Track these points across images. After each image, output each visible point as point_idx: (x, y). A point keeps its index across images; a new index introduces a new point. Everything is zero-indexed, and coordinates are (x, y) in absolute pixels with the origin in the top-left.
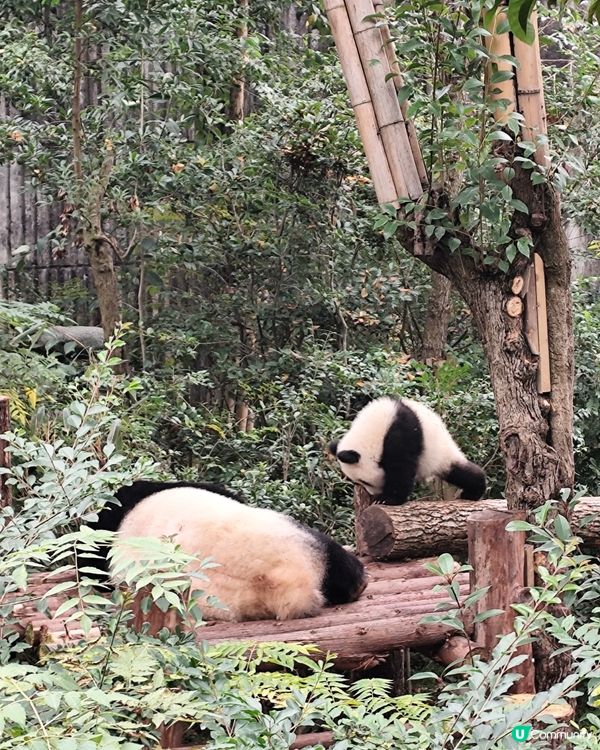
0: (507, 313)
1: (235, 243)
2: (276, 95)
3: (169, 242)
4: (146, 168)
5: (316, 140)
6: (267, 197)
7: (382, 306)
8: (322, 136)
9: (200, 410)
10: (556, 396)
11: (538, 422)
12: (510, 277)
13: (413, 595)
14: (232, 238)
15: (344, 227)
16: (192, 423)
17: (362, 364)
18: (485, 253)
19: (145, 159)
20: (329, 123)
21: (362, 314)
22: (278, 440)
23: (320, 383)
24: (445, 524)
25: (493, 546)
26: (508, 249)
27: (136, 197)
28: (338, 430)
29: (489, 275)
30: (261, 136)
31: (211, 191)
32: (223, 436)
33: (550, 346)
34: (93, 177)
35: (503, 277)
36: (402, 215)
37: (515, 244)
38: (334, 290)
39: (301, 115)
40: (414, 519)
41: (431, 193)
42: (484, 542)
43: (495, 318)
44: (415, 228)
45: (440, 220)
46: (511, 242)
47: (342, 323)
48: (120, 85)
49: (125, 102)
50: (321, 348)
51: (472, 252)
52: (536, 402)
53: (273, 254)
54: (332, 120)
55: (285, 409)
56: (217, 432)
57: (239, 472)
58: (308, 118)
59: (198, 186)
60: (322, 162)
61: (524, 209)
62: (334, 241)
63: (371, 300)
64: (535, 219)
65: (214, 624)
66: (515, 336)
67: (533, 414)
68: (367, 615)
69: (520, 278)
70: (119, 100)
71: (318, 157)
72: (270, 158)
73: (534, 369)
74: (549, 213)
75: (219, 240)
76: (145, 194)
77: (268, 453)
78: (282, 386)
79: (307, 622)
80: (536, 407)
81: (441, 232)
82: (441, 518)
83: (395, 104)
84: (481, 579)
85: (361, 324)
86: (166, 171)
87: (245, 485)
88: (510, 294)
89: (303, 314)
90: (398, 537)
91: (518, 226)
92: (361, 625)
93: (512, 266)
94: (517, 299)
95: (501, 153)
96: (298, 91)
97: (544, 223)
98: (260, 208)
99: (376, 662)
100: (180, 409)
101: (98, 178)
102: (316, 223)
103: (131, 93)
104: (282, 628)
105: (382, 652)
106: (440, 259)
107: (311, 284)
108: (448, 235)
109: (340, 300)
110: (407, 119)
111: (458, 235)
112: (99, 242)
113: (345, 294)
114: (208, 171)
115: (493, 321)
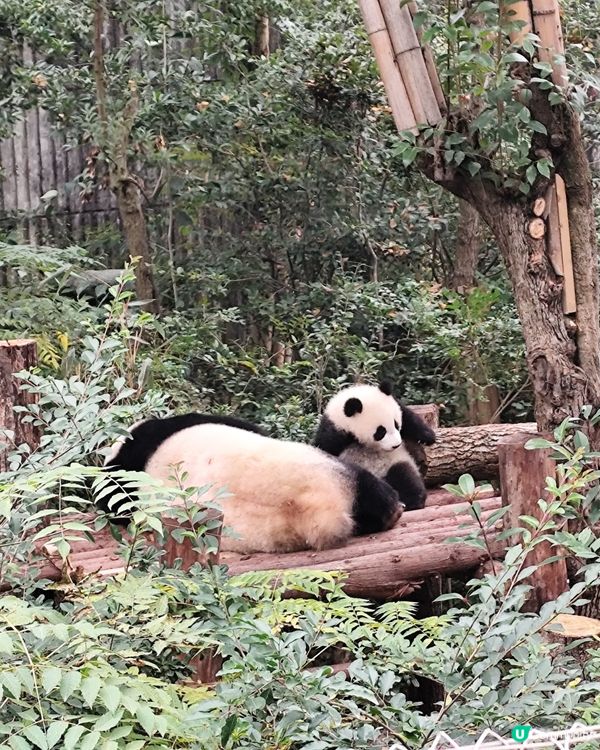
0: (529, 235)
1: (261, 178)
2: (298, 29)
3: (196, 181)
4: (170, 108)
5: (339, 72)
6: (293, 132)
7: (412, 236)
8: (345, 68)
9: (232, 347)
10: (582, 316)
11: (565, 343)
12: (532, 199)
13: (447, 521)
14: (259, 174)
15: (370, 157)
16: (225, 361)
17: (392, 295)
18: (505, 176)
19: (170, 98)
20: (350, 54)
21: (391, 244)
22: (311, 374)
23: (351, 315)
24: (477, 449)
25: (525, 468)
26: (528, 171)
27: (162, 137)
28: (370, 361)
29: (510, 198)
30: (284, 71)
31: (236, 128)
32: (257, 372)
33: (574, 266)
34: (117, 119)
35: (524, 199)
36: (421, 142)
37: (535, 165)
38: (363, 222)
39: (323, 47)
40: (446, 445)
41: (450, 119)
42: (515, 464)
43: (518, 241)
44: (435, 154)
45: (460, 145)
46: (531, 164)
47: (372, 254)
48: (142, 25)
49: (147, 42)
50: (351, 281)
51: (493, 176)
52: (562, 323)
53: (299, 188)
54: (354, 51)
55: (317, 342)
56: (250, 368)
57: (273, 407)
58: (330, 50)
59: (223, 123)
60: (346, 94)
61: (543, 130)
62: (361, 173)
63: (400, 230)
64: (554, 140)
65: (248, 558)
66: (539, 257)
67: (559, 334)
68: (400, 543)
69: (542, 200)
70: (141, 40)
71: (341, 89)
72: (293, 92)
73: (559, 290)
74: (568, 134)
75: (246, 177)
76: (170, 134)
77: (301, 388)
78: (313, 320)
79: (341, 552)
80: (563, 328)
81: (460, 156)
82: (473, 443)
83: (411, 30)
84: (513, 503)
85: (392, 255)
86: (191, 109)
87: (280, 419)
88: (532, 216)
89: (333, 246)
90: (430, 464)
91: (538, 147)
92: (395, 553)
93: (533, 188)
94: (540, 221)
95: (518, 75)
96: (320, 24)
97: (563, 144)
98: (286, 142)
99: (412, 589)
100: (213, 347)
101: (122, 119)
102: (341, 156)
103: (152, 33)
104: (317, 559)
105: (417, 579)
106: (460, 183)
107: (338, 217)
108: (467, 159)
109: (369, 231)
110: (423, 45)
111: (478, 159)
112: (126, 183)
113: (374, 226)
114: (232, 108)
115: (516, 244)
